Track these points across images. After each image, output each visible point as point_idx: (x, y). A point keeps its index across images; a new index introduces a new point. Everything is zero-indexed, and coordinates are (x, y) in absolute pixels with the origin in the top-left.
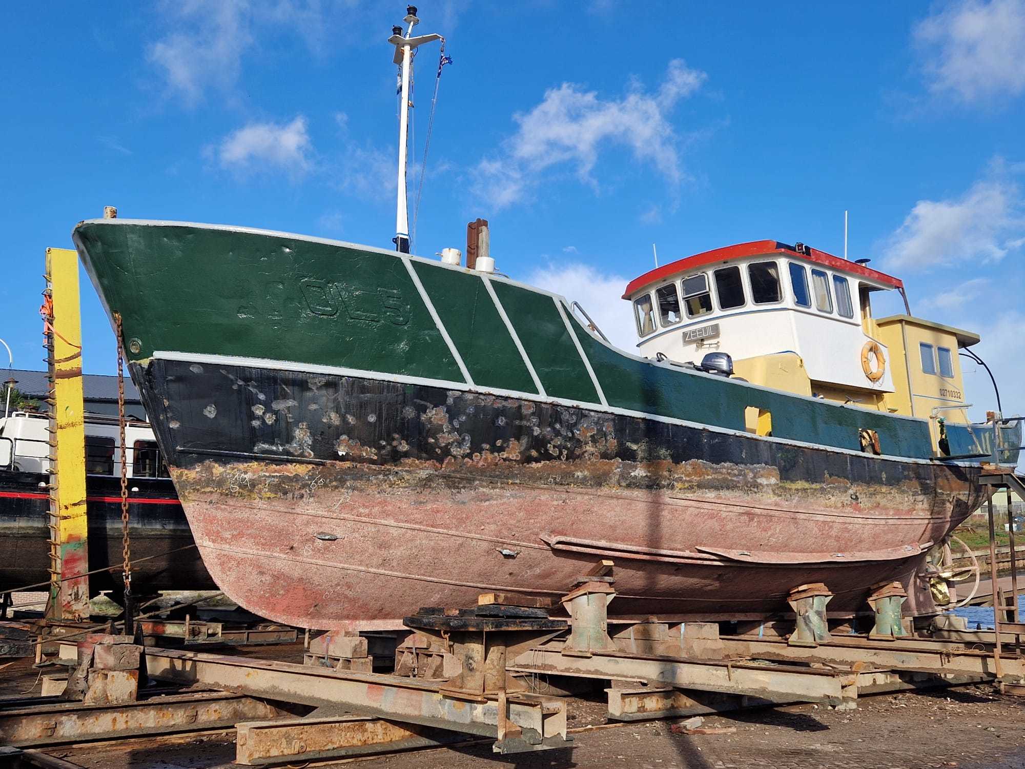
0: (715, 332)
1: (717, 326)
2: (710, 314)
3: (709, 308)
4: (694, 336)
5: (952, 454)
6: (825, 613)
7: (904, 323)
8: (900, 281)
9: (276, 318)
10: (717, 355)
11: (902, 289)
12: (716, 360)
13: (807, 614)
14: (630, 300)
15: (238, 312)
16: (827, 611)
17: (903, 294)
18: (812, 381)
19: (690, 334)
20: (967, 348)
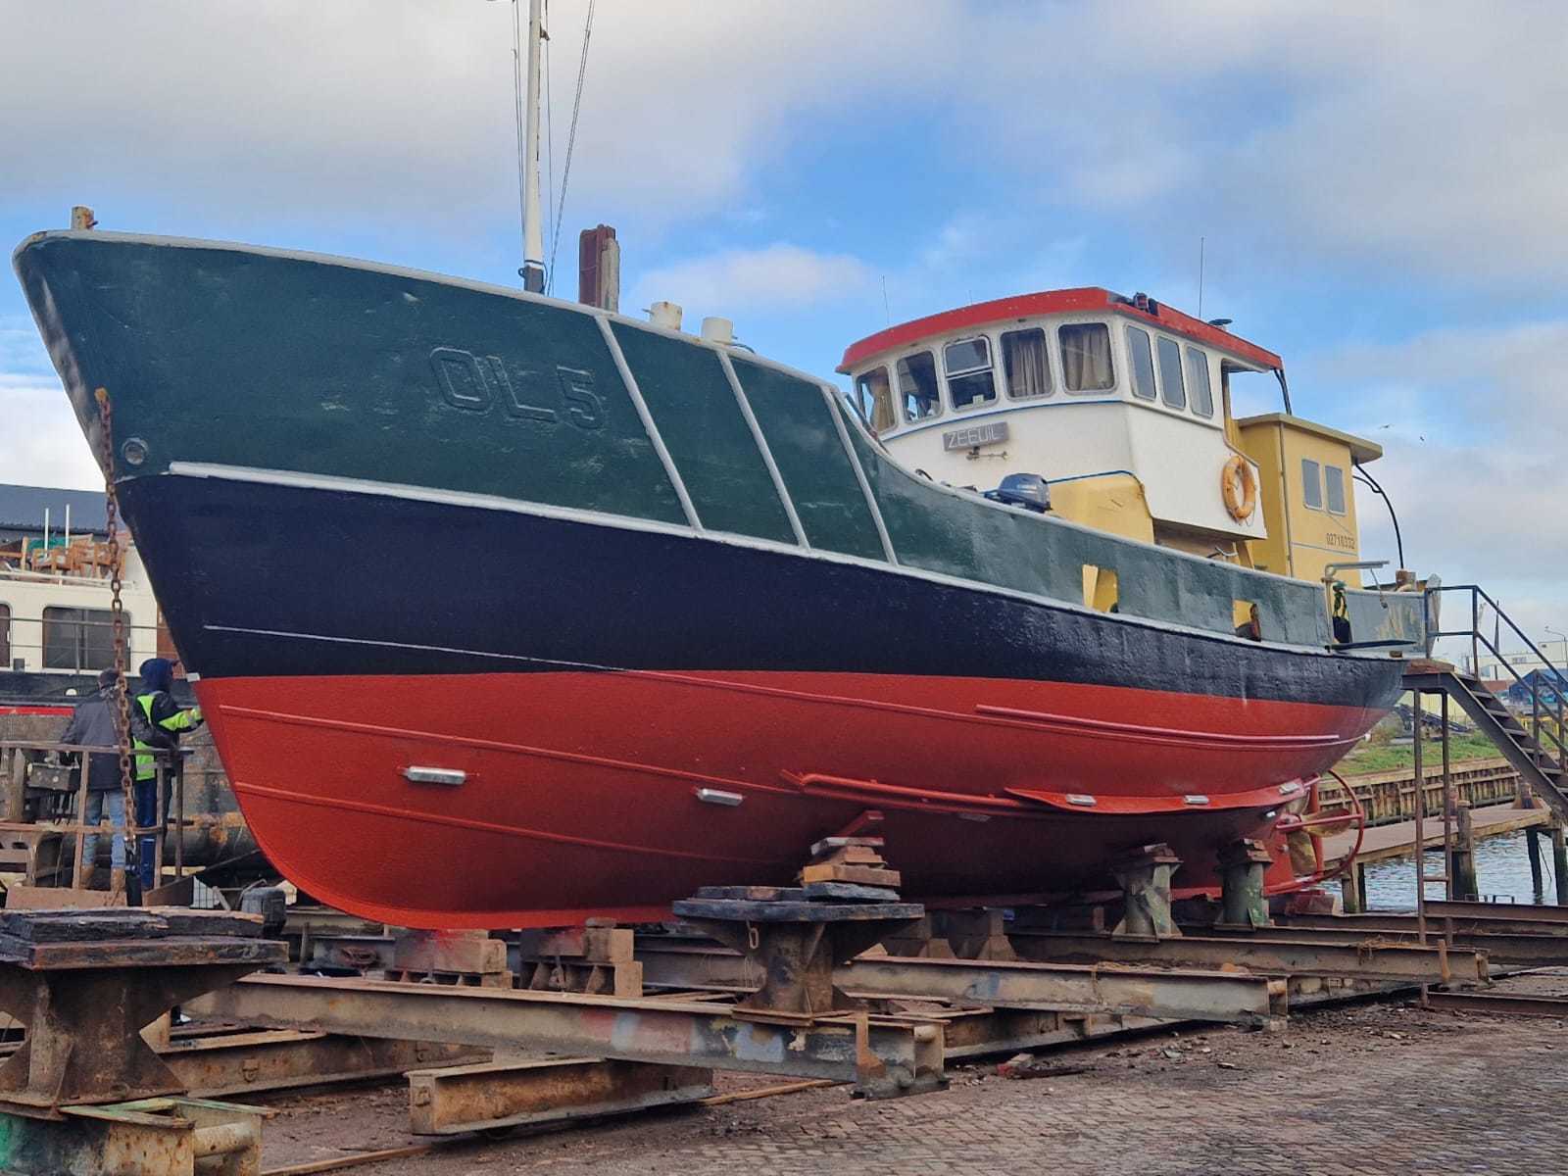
0: (1002, 435)
1: (1004, 425)
2: (992, 405)
3: (990, 394)
4: (962, 441)
5: (1355, 639)
6: (1169, 890)
7: (1282, 426)
8: (1279, 357)
9: (388, 412)
10: (1025, 478)
11: (1281, 371)
12: (1024, 487)
13: (1143, 893)
14: (849, 374)
15: (323, 400)
16: (1171, 887)
17: (1281, 378)
18: (1154, 520)
19: (956, 438)
20: (1360, 465)
